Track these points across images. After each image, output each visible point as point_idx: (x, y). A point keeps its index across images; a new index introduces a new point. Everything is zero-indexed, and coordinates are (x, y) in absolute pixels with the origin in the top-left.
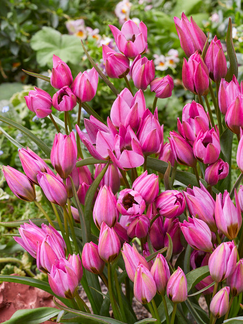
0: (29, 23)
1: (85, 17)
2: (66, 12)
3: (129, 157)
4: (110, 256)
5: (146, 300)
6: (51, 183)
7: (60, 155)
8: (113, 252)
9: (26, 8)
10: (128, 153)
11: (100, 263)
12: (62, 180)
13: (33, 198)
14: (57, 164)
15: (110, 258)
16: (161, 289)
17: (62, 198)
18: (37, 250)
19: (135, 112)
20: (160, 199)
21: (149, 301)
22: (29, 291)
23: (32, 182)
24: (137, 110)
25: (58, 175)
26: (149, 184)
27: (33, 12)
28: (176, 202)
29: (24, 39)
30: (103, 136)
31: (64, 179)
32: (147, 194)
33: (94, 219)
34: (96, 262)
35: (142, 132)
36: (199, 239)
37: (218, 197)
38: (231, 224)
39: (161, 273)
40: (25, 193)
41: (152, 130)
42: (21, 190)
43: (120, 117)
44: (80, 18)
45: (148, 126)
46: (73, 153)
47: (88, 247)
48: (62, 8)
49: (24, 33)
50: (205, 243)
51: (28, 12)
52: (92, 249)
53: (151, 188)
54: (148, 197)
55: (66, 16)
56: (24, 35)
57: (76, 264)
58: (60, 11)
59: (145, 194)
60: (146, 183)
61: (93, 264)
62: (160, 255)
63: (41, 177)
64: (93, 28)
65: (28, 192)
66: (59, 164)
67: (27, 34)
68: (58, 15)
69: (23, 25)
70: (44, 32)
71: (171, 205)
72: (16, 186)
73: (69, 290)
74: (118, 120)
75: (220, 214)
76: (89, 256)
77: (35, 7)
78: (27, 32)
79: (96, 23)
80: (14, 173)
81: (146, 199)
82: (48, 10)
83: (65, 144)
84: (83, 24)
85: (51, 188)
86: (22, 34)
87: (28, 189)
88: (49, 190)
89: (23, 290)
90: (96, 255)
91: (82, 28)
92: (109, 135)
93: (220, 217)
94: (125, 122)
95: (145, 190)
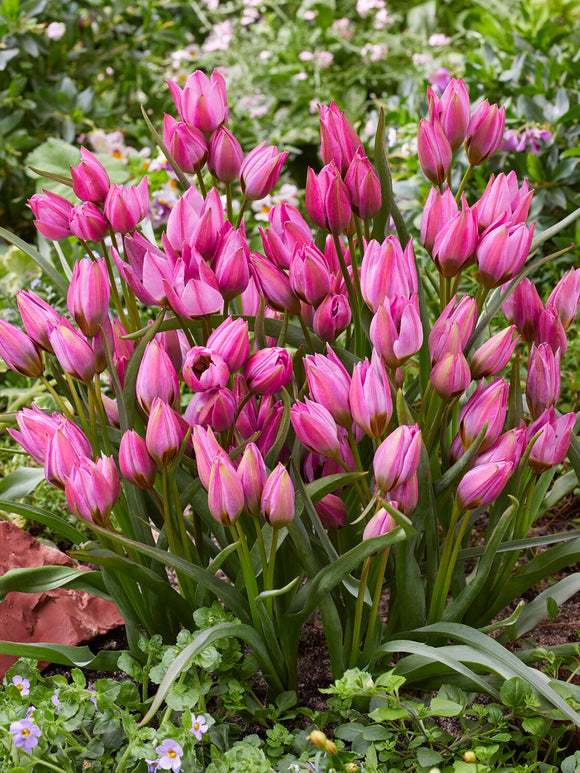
0: (22, 133)
1: (125, 129)
2: (89, 114)
3: (197, 293)
4: (166, 450)
5: (228, 516)
6: (68, 342)
7: (82, 293)
8: (170, 445)
9: (16, 107)
10: (195, 285)
11: (149, 464)
12: (86, 338)
13: (39, 371)
14: (78, 311)
15: (165, 455)
16: (252, 502)
17: (86, 365)
18: (45, 449)
19: (206, 224)
20: (253, 361)
21: (231, 518)
22: (29, 551)
23: (37, 346)
24: (210, 222)
25: (79, 330)
26: (233, 335)
27: (29, 115)
28: (278, 361)
29: (13, 162)
30: (154, 262)
31: (89, 337)
32: (231, 353)
33: (139, 397)
34: (144, 464)
35: (221, 257)
36: (318, 433)
37: (357, 368)
38: (377, 412)
39: (253, 476)
40: (25, 361)
41: (236, 250)
42: (19, 357)
43: (183, 233)
44: (114, 131)
45: (230, 245)
46: (103, 291)
47: (128, 440)
48: (81, 109)
49: (12, 151)
50: (327, 441)
51: (19, 114)
52: (136, 440)
53: (237, 341)
54: (233, 359)
55: (89, 122)
56: (13, 155)
57: (108, 471)
58: (77, 113)
59: (227, 354)
60: (228, 334)
61: (138, 466)
62: (252, 444)
63: (52, 331)
64: (139, 147)
65: (29, 359)
66: (82, 310)
67: (19, 154)
68: (75, 121)
69: (10, 138)
70: (51, 146)
71: (271, 366)
72: (12, 349)
73: (98, 510)
74: (179, 239)
75: (360, 398)
76: (130, 452)
77: (33, 105)
78: (18, 150)
79: (144, 140)
80: (8, 329)
81: (230, 362)
82: (57, 114)
83: (91, 275)
84: (122, 140)
85: (69, 348)
86: (7, 153)
87: (31, 355)
88: (65, 353)
89: (20, 549)
90: (142, 450)
91: (120, 146)
92: (163, 261)
93: (359, 403)
94: (192, 240)
95: (227, 348)
